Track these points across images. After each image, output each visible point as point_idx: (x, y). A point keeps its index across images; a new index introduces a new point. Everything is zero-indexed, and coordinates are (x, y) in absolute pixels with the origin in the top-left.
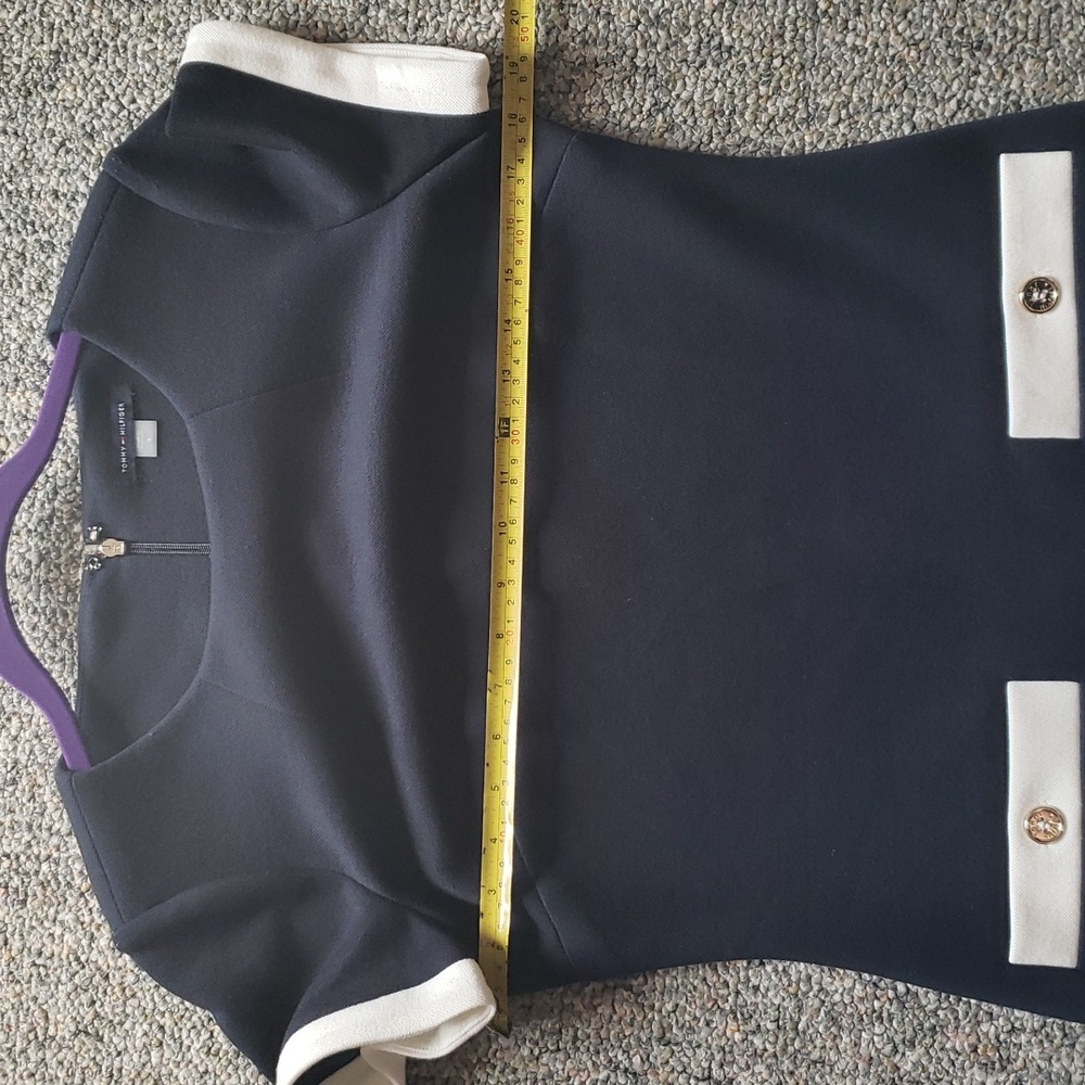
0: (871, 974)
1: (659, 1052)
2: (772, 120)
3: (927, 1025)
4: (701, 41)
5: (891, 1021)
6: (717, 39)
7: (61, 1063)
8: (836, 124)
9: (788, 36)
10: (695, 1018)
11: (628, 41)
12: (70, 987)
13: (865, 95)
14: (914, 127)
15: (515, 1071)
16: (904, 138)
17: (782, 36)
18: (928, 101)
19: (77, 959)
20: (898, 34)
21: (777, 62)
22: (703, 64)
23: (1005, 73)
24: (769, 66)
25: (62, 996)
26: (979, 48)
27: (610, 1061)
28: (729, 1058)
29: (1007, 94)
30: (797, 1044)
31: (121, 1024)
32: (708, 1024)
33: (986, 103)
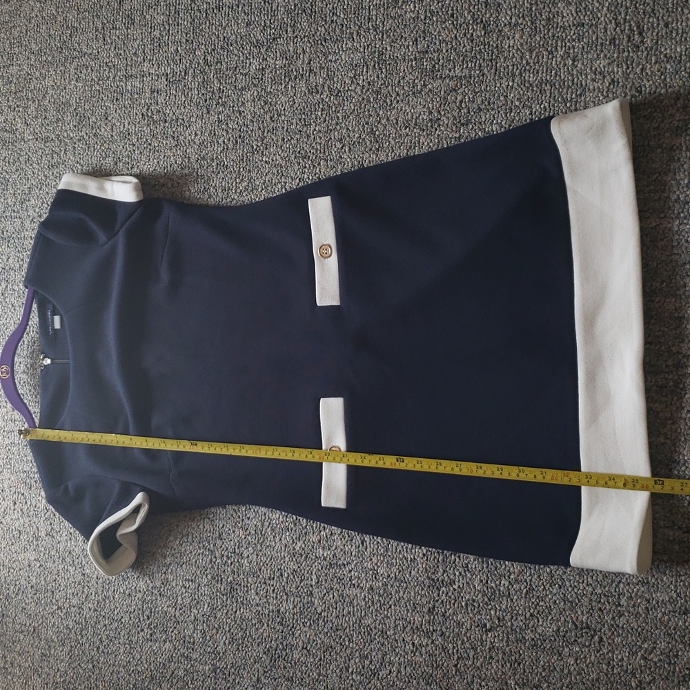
0: (285, 512)
1: (219, 542)
2: (241, 191)
3: (303, 532)
4: (218, 164)
5: (291, 530)
6: (223, 163)
7: (43, 546)
8: (261, 191)
9: (245, 159)
10: (229, 530)
11: (195, 167)
12: (44, 518)
13: (270, 179)
14: (286, 190)
15: (175, 550)
16: (283, 194)
17: (243, 160)
18: (290, 180)
19: (46, 508)
20: (279, 155)
21: (242, 170)
22: (219, 173)
23: (314, 166)
24: (239, 171)
25: (42, 521)
26: (305, 158)
27: (204, 546)
28: (241, 545)
29: (315, 175)
30: (262, 539)
31: (59, 532)
32: (234, 532)
33: (309, 178)
